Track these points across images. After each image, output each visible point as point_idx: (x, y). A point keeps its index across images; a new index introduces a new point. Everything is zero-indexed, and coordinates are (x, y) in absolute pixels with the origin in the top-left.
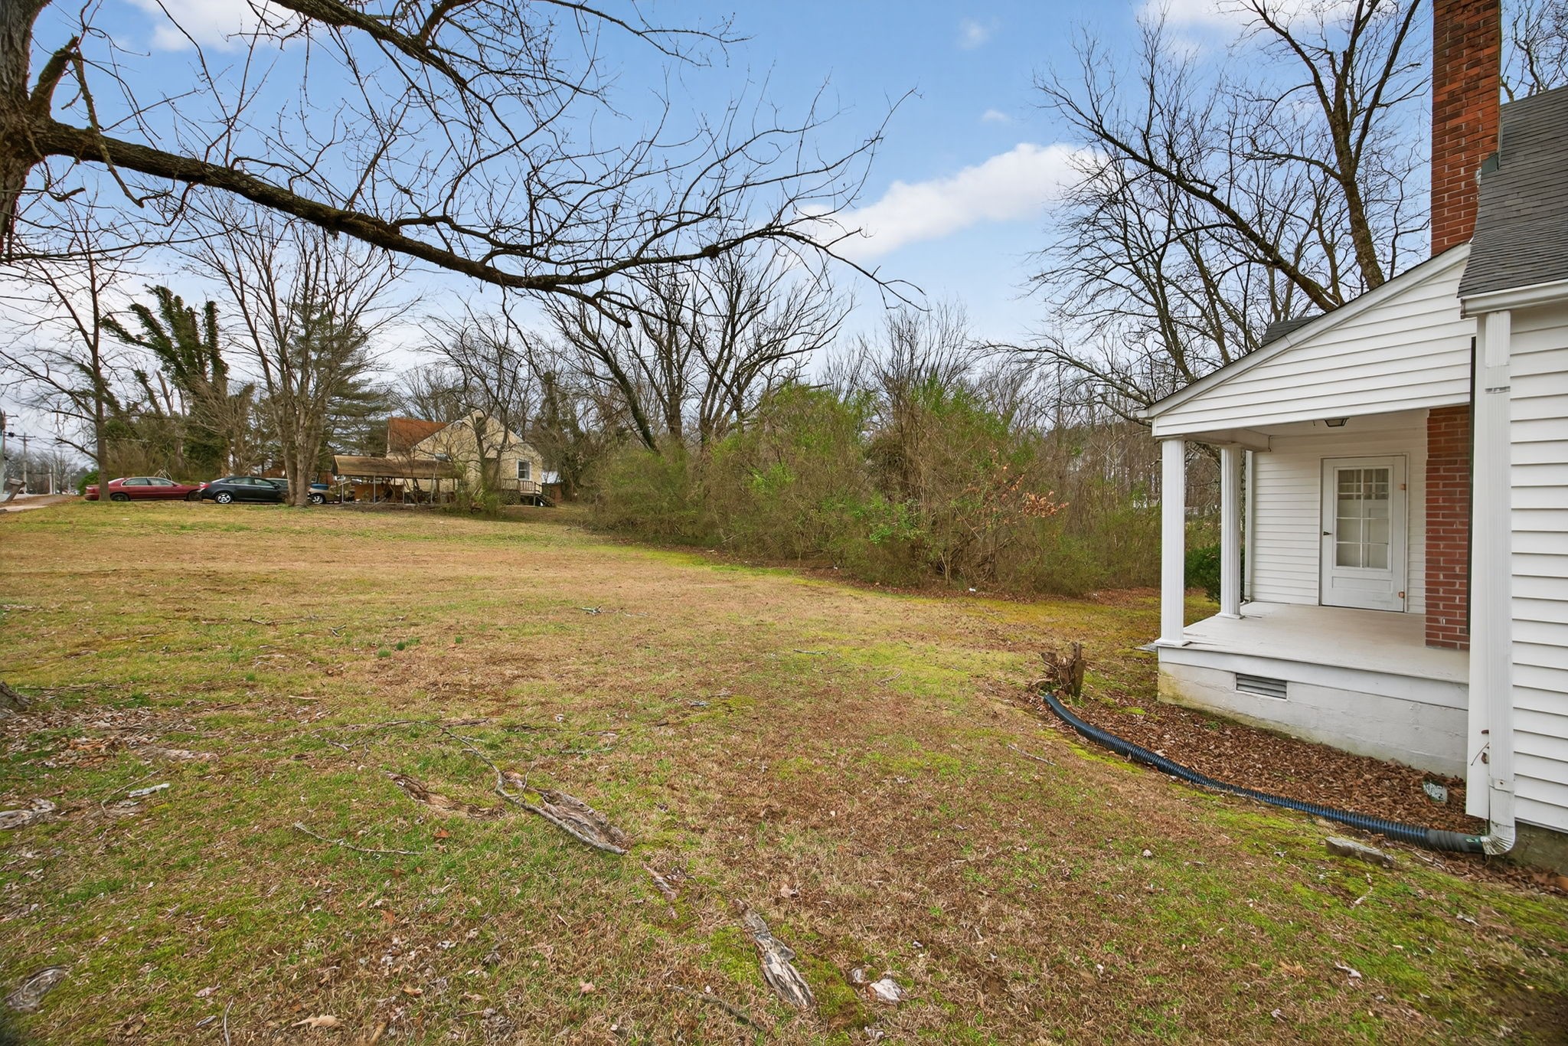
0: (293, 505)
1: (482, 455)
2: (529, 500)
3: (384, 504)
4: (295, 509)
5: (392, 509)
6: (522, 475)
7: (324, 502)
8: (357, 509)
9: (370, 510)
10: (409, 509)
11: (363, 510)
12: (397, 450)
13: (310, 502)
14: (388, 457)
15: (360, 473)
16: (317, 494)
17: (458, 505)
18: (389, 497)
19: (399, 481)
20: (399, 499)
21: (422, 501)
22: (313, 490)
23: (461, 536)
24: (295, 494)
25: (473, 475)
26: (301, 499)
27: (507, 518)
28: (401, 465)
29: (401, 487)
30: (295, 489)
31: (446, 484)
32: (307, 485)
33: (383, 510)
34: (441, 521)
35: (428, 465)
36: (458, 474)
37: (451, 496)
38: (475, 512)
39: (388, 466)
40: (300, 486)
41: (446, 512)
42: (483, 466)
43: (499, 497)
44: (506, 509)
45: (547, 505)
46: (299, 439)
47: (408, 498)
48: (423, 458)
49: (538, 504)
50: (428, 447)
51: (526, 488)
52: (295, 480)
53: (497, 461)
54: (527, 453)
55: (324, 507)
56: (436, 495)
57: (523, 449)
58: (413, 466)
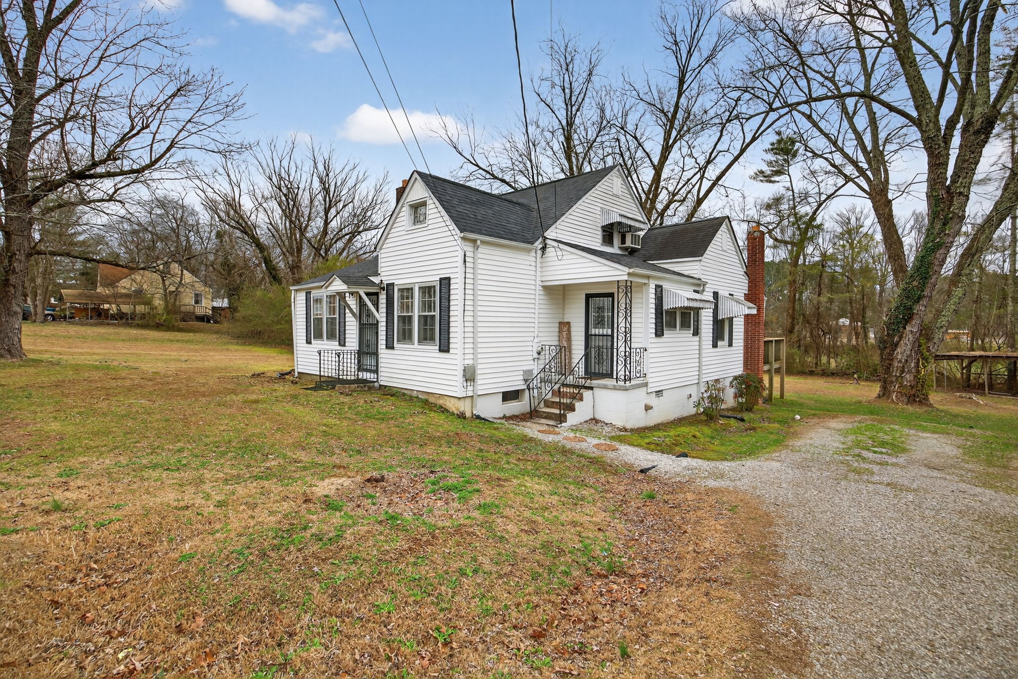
0: (35, 321)
1: (165, 290)
2: (202, 319)
3: (96, 321)
4: (35, 324)
5: (101, 324)
6: (197, 302)
7: (54, 319)
8: (77, 324)
9: (87, 324)
10: (114, 324)
11: (83, 325)
12: (104, 285)
13: (45, 320)
14: (98, 290)
15: (78, 301)
16: (48, 315)
17: (149, 322)
18: (99, 316)
19: (106, 306)
20: (107, 317)
21: (122, 319)
22: (47, 312)
23: (145, 339)
24: (36, 315)
25: (158, 302)
26: (40, 317)
27: (180, 330)
28: (107, 296)
29: (108, 310)
30: (36, 311)
31: (140, 309)
32: (44, 309)
33: (96, 325)
34: (134, 332)
35: (127, 296)
36: (148, 303)
37: (143, 316)
38: (158, 327)
39: (98, 296)
40: (39, 309)
41: (139, 326)
42: (165, 295)
43: (178, 317)
44: (182, 324)
45: (216, 322)
46: (39, 281)
47: (113, 317)
48: (123, 291)
49: (208, 321)
50: (125, 285)
51: (199, 311)
52: (35, 306)
53: (176, 293)
54: (200, 287)
55: (53, 323)
56: (133, 316)
57: (197, 285)
58: (116, 296)
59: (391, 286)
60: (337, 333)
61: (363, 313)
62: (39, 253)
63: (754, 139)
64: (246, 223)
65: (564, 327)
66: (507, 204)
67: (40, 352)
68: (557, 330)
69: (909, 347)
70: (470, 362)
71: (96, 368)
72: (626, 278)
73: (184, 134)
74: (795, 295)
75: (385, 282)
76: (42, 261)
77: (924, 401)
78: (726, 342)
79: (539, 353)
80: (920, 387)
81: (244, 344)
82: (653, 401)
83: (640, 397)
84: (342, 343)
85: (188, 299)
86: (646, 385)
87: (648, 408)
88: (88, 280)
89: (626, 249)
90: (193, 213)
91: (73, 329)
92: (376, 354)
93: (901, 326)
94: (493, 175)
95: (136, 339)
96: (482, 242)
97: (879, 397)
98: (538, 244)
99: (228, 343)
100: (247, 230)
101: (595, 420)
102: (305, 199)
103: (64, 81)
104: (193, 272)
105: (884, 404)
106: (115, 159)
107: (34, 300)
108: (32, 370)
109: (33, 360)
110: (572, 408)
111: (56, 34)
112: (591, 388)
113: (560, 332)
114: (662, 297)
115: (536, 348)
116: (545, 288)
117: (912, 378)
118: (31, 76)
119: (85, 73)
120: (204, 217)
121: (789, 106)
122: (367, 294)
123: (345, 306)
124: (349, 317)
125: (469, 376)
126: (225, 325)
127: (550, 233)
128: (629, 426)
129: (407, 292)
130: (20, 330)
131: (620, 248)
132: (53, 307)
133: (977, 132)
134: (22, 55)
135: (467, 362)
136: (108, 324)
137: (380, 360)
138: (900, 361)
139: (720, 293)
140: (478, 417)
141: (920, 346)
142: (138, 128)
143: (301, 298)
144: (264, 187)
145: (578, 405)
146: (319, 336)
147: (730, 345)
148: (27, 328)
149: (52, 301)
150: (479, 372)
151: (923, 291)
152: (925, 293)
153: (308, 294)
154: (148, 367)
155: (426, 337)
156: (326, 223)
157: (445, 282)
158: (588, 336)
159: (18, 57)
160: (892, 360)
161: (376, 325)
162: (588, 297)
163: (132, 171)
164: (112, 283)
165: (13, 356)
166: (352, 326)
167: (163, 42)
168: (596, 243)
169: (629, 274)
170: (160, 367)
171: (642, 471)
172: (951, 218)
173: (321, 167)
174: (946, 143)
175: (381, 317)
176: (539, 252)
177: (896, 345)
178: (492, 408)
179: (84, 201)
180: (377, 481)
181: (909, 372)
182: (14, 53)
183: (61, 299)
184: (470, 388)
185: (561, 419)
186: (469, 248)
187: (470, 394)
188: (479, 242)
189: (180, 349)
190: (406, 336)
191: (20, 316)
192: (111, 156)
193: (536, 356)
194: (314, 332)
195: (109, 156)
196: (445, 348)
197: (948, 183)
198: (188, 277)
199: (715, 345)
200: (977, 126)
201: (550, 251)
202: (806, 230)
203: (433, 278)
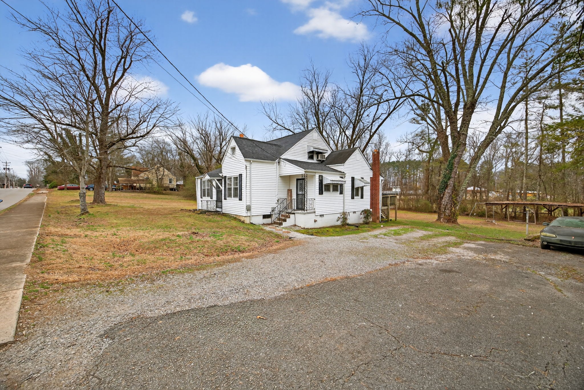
0: (108, 191)
1: (157, 178)
2: (172, 189)
5: (133, 192)
6: (170, 182)
7: (116, 190)
8: (124, 192)
9: (128, 192)
10: (138, 192)
11: (126, 192)
12: (134, 176)
13: (112, 191)
14: (132, 178)
15: (125, 183)
16: (113, 188)
17: (151, 191)
18: (132, 188)
19: (135, 185)
20: (135, 189)
21: (141, 190)
23: (149, 198)
25: (155, 183)
26: (110, 189)
27: (163, 194)
28: (135, 180)
31: (148, 185)
32: (112, 186)
33: (131, 192)
35: (143, 180)
36: (151, 183)
37: (149, 188)
38: (155, 193)
39: (132, 181)
40: (110, 186)
41: (147, 193)
42: (157, 180)
43: (163, 189)
44: (164, 192)
45: (178, 191)
46: (110, 174)
47: (138, 189)
48: (142, 178)
49: (175, 190)
50: (142, 176)
51: (171, 186)
52: (109, 185)
53: (162, 179)
54: (171, 176)
55: (116, 192)
56: (145, 188)
57: (170, 175)
58: (138, 181)
59: (225, 177)
60: (210, 195)
61: (218, 188)
62: (110, 166)
63: (394, 109)
64: (189, 149)
65: (290, 191)
66: (269, 145)
67: (111, 202)
68: (287, 192)
69: (447, 199)
70: (249, 204)
71: (129, 207)
72: (304, 173)
73: (158, 122)
74: (429, 176)
75: (224, 176)
76: (111, 169)
77: (455, 222)
78: (360, 197)
79: (278, 201)
80: (452, 216)
81: (187, 199)
82: (319, 219)
83: (312, 217)
84: (212, 198)
85: (166, 182)
86: (315, 212)
87: (315, 221)
88: (128, 174)
89: (320, 160)
90: (169, 145)
91: (123, 194)
92: (221, 201)
93: (443, 190)
94: (285, 128)
95: (146, 198)
96: (253, 161)
97: (437, 220)
98: (277, 161)
99: (180, 199)
100: (190, 153)
101: (295, 225)
102: (213, 138)
103: (118, 106)
104: (169, 170)
105: (438, 223)
106: (135, 133)
107: (108, 182)
108: (109, 208)
109: (109, 205)
110: (285, 221)
111: (115, 89)
112: (294, 214)
113: (288, 193)
114: (322, 180)
115: (277, 199)
116: (281, 177)
117: (449, 212)
118: (107, 104)
119: (125, 102)
120: (174, 147)
121: (406, 96)
122: (217, 180)
123: (212, 185)
124: (214, 188)
125: (249, 209)
126: (180, 193)
127: (283, 156)
128: (306, 227)
129: (230, 179)
130: (104, 193)
131: (317, 160)
132: (115, 185)
133: (468, 108)
134: (105, 96)
135: (247, 204)
136: (136, 192)
137: (223, 204)
138: (444, 205)
139: (355, 177)
140: (252, 223)
141: (452, 198)
142: (142, 122)
143: (199, 181)
144: (196, 134)
145: (287, 220)
146: (204, 196)
147: (362, 197)
148: (107, 194)
149: (115, 182)
150: (252, 207)
151: (451, 175)
152: (452, 176)
153: (201, 180)
154: (146, 207)
155: (235, 196)
156: (221, 149)
157: (241, 175)
158: (297, 194)
159: (103, 98)
160: (441, 204)
161: (221, 191)
162: (297, 180)
163: (141, 136)
164: (137, 176)
165: (102, 203)
166: (214, 191)
167: (151, 89)
168: (305, 158)
169: (305, 172)
170: (151, 207)
171: (290, 238)
172: (460, 144)
173: (218, 125)
174: (455, 113)
175: (222, 188)
176: (278, 163)
177: (442, 198)
178: (259, 221)
179: (126, 147)
180: (196, 233)
181: (448, 209)
182: (102, 96)
183: (118, 182)
184: (248, 213)
185: (281, 224)
186: (248, 164)
187: (249, 215)
188: (251, 161)
189: (162, 202)
190: (230, 196)
191: (104, 189)
192: (133, 132)
193: (277, 202)
194: (203, 194)
195: (132, 132)
196: (240, 199)
197: (459, 129)
198: (166, 172)
199: (353, 198)
200: (468, 106)
201: (282, 163)
202: (434, 146)
203: (237, 175)
